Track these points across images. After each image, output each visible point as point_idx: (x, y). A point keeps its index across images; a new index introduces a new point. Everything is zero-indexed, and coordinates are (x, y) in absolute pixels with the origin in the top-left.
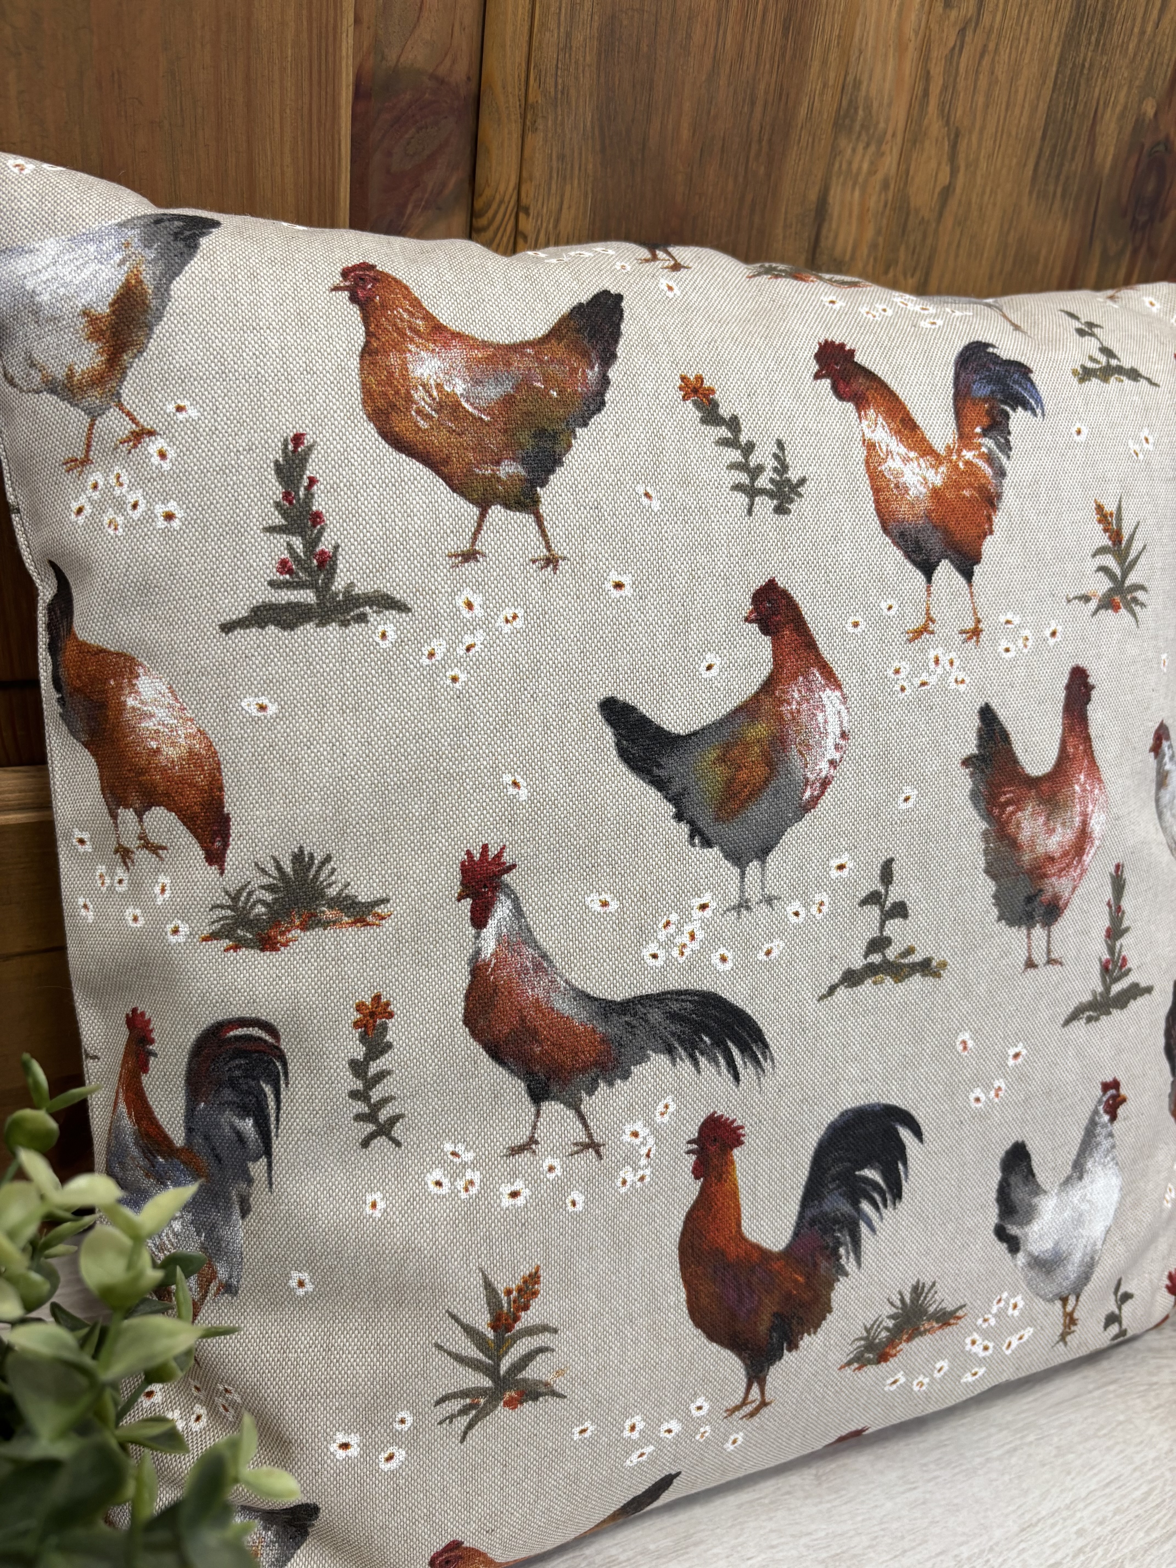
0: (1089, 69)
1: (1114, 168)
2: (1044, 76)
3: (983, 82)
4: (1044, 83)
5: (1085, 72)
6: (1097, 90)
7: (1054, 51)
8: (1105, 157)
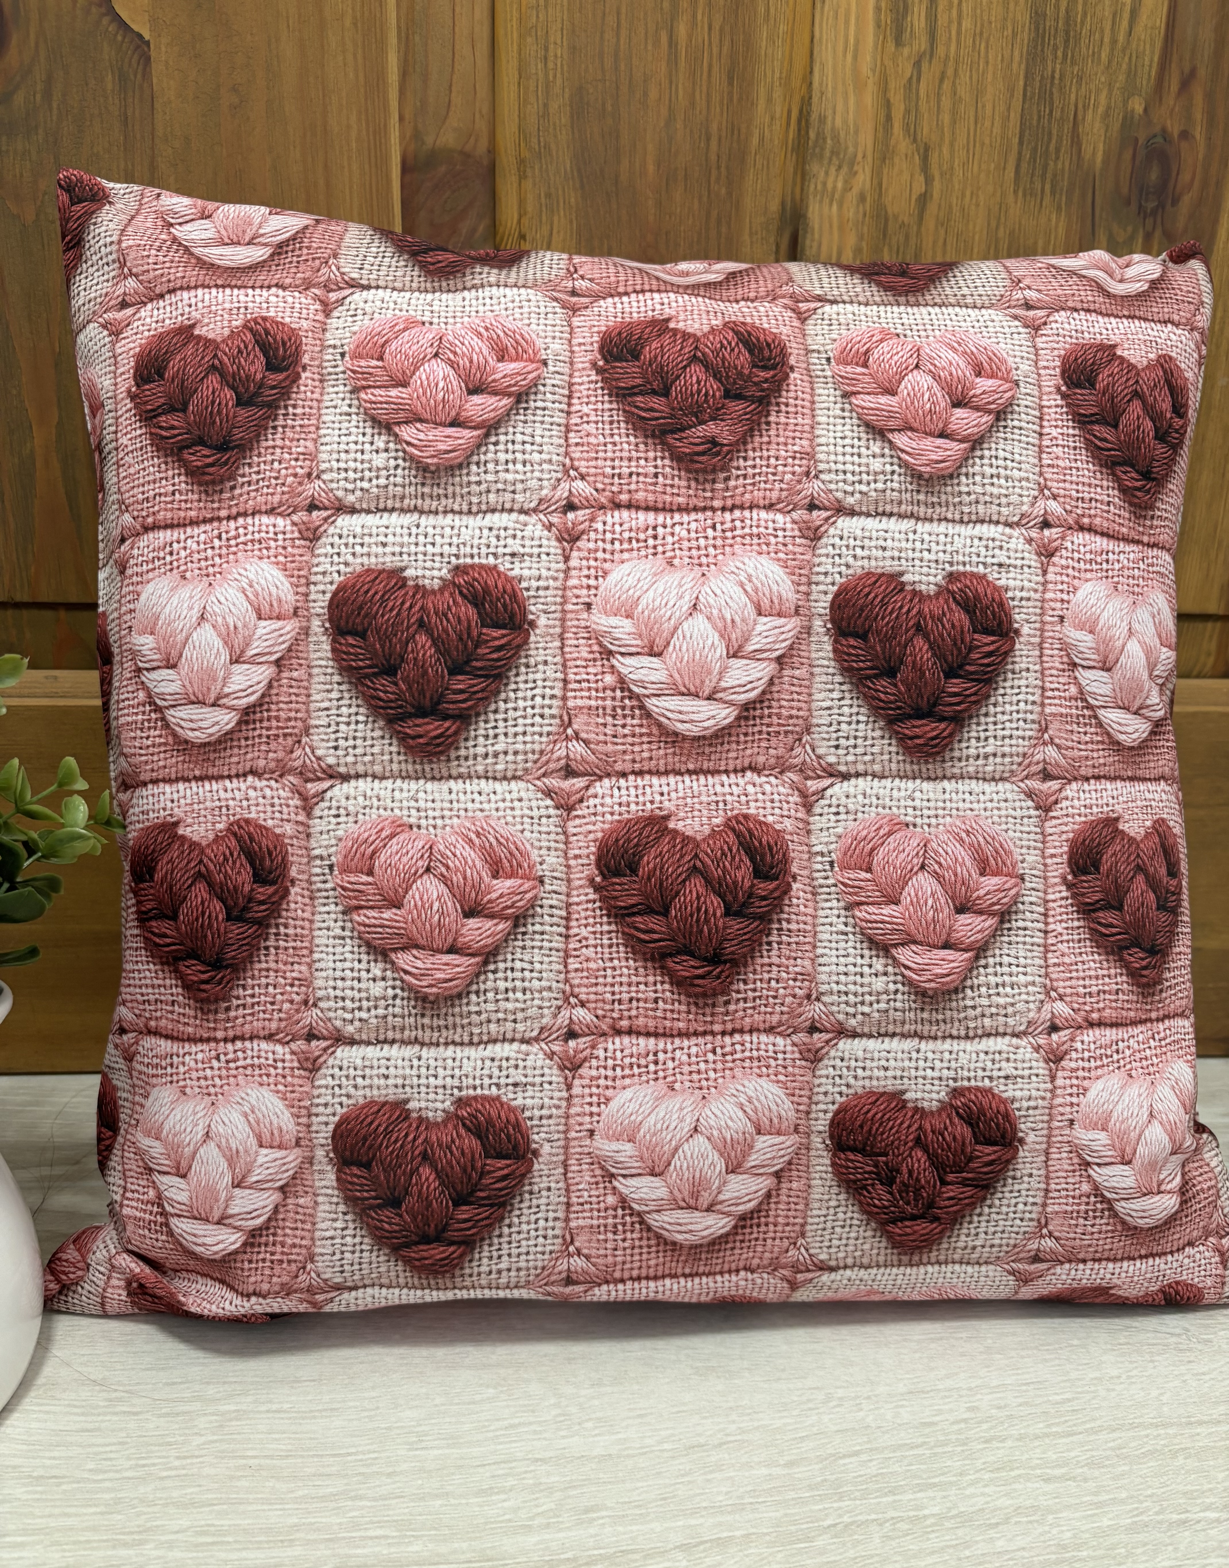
0: (1061, 79)
1: (1106, 161)
2: (1011, 91)
3: (946, 102)
4: (1012, 96)
5: (1056, 82)
6: (1073, 96)
7: (1019, 69)
8: (1094, 154)
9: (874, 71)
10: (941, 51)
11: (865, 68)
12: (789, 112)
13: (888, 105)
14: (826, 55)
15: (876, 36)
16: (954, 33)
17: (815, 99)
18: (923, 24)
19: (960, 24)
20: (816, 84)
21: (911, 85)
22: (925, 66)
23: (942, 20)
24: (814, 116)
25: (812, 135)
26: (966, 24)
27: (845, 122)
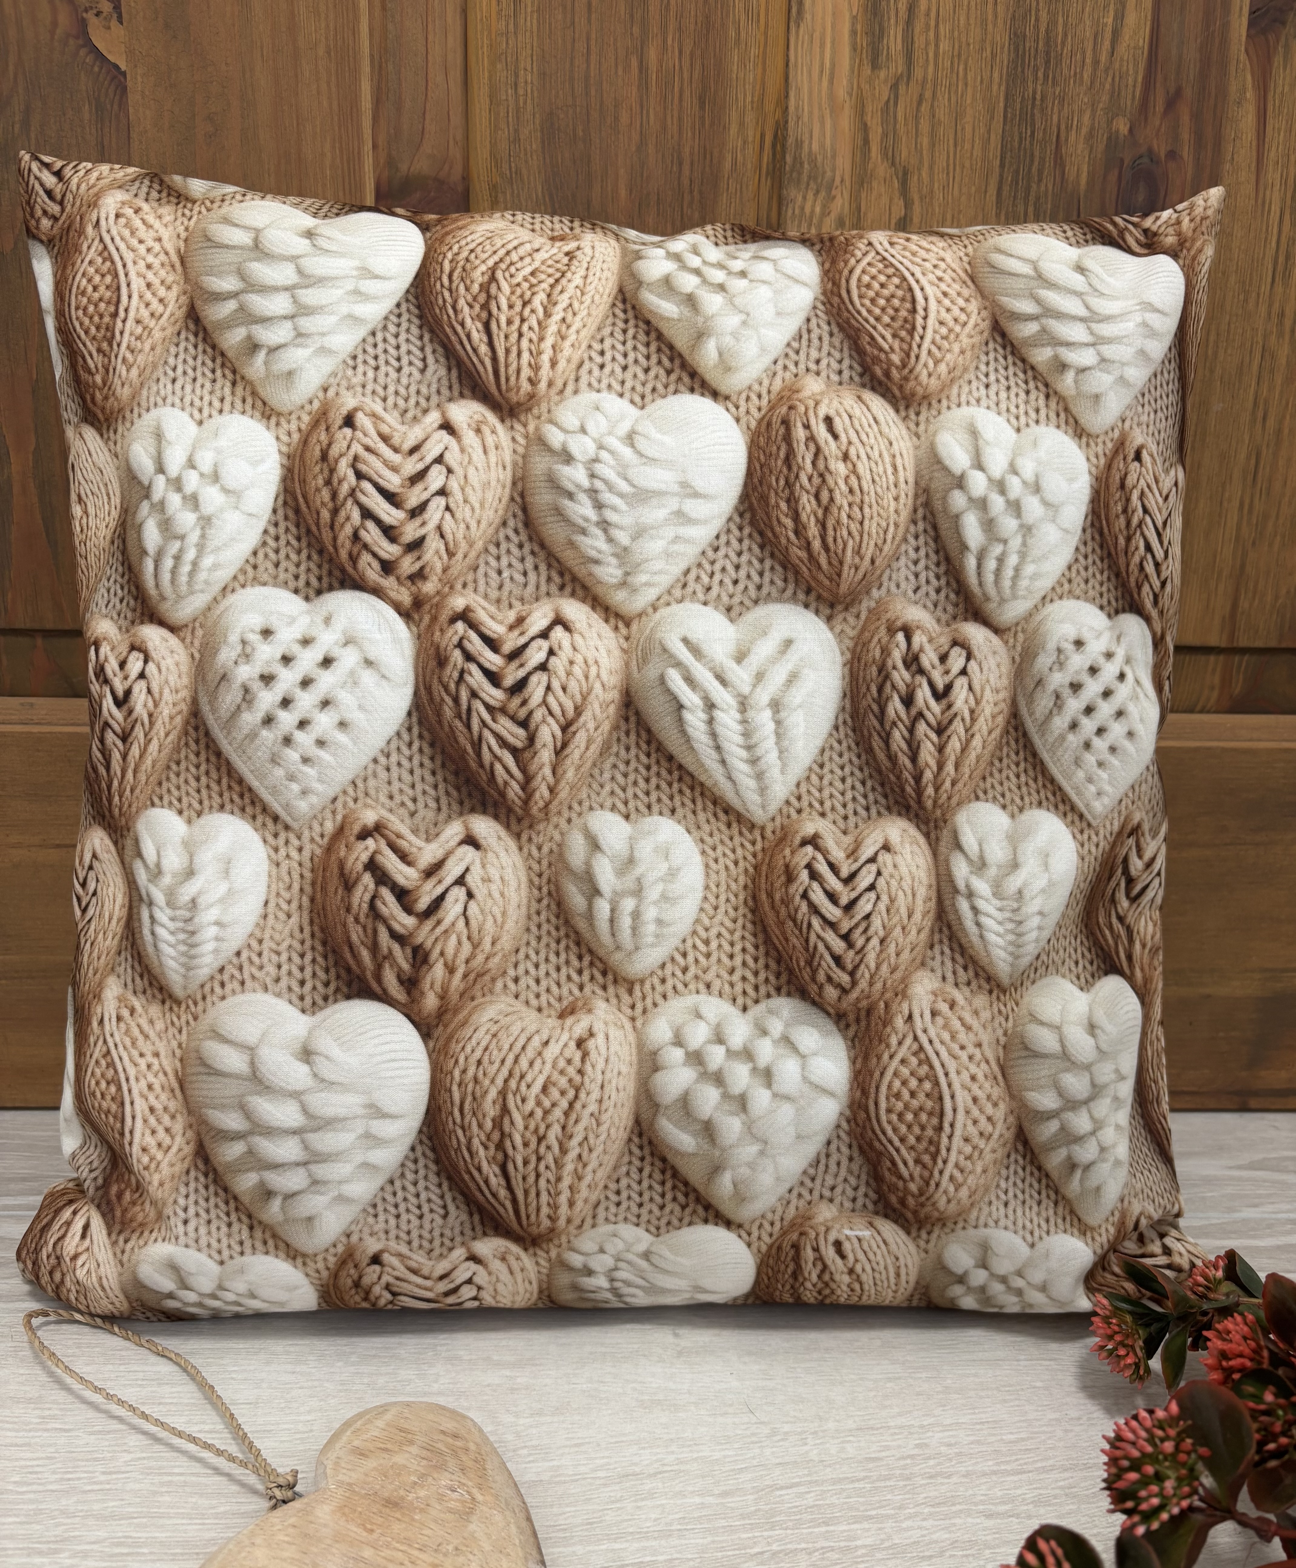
9: (850, 95)
10: (918, 73)
11: (841, 92)
12: (763, 136)
13: (865, 128)
14: (801, 79)
15: (853, 59)
16: (931, 55)
17: (791, 124)
18: (899, 47)
19: (937, 46)
20: (792, 109)
21: (888, 109)
22: (902, 89)
23: (919, 41)
24: (791, 141)
25: (789, 159)
26: (944, 46)
27: (822, 145)
